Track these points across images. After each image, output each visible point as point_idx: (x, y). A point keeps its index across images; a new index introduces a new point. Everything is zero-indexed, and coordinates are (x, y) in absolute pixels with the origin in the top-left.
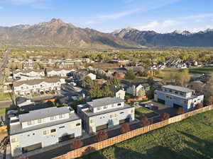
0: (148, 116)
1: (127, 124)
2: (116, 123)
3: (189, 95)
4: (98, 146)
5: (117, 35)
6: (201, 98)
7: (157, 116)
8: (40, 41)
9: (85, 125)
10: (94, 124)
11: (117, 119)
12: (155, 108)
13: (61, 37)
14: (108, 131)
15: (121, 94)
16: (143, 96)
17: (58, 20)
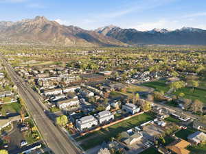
0: (118, 117)
1: (111, 120)
2: (108, 120)
3: (134, 108)
4: (104, 127)
5: (100, 32)
6: (139, 109)
7: (121, 117)
8: (24, 40)
9: (99, 122)
10: (101, 121)
11: (108, 119)
12: (121, 114)
13: (45, 35)
14: (105, 123)
15: (109, 108)
16: (118, 108)
17: (42, 18)
